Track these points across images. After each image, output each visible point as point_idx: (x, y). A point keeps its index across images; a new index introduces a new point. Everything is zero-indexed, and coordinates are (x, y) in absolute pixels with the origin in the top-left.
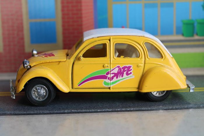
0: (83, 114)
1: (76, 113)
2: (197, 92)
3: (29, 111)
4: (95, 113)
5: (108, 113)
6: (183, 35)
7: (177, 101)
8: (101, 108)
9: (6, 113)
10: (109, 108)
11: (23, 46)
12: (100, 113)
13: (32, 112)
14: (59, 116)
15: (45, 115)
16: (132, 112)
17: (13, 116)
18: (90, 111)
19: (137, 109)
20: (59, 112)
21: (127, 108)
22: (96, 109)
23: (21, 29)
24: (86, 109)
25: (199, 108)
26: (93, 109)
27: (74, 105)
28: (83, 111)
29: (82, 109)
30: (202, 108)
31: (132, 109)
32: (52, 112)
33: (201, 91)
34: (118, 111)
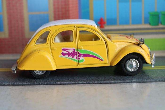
1: (58, 84)
2: (158, 70)
3: (23, 83)
4: (73, 85)
5: (83, 85)
6: (150, 24)
7: (139, 77)
8: (78, 80)
9: (5, 84)
10: (84, 81)
12: (76, 85)
13: (26, 84)
14: (45, 86)
16: (102, 84)
18: (70, 83)
19: (106, 82)
20: (46, 83)
21: (99, 81)
22: (74, 81)
24: (67, 81)
25: (155, 82)
26: (72, 82)
27: (59, 78)
29: (63, 82)
30: (158, 82)
31: (102, 82)
32: (40, 84)
33: (161, 68)
34: (91, 83)
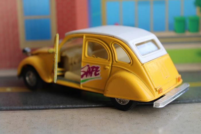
0: (78, 109)
11: (17, 43)
15: (40, 111)
17: (9, 111)
18: (85, 106)
20: (54, 107)
23: (15, 26)
28: (78, 106)
29: (77, 105)
32: (47, 107)
